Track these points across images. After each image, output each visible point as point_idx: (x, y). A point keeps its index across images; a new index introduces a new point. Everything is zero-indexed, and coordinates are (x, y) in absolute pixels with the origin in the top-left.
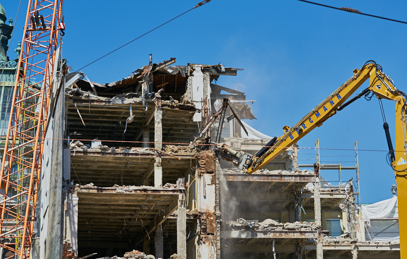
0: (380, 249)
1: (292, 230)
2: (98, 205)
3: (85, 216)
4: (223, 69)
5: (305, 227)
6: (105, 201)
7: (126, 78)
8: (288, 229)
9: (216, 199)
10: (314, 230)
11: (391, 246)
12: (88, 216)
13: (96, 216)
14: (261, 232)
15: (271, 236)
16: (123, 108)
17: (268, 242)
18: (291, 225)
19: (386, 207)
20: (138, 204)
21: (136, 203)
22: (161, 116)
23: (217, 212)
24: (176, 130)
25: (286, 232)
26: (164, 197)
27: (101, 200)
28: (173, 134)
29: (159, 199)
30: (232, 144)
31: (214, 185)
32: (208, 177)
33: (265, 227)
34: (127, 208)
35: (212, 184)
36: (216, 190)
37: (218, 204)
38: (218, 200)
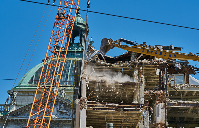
2: (100, 119)
3: (96, 125)
4: (173, 48)
6: (103, 117)
7: (124, 54)
9: (166, 116)
12: (98, 125)
13: (102, 125)
16: (119, 69)
20: (121, 118)
21: (120, 118)
22: (137, 73)
23: (166, 123)
24: (150, 80)
26: (133, 115)
27: (101, 117)
28: (149, 83)
29: (130, 116)
30: (181, 87)
31: (165, 109)
32: (161, 105)
34: (116, 121)
35: (164, 108)
36: (166, 111)
37: (167, 119)
38: (167, 117)
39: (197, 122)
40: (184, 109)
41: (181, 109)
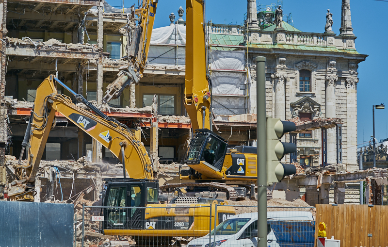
0: (155, 73)
1: (75, 51)
5: (87, 49)
8: (71, 49)
9: (3, 17)
10: (94, 52)
11: (167, 71)
14: (45, 51)
15: (54, 55)
17: (51, 61)
18: (74, 46)
19: (164, 34)
23: (4, 30)
25: (69, 53)
31: (2, 4)
33: (49, 47)
36: (4, 8)
37: (6, 22)
38: (5, 18)
39: (42, 30)
40: (27, 4)
41: (22, 4)
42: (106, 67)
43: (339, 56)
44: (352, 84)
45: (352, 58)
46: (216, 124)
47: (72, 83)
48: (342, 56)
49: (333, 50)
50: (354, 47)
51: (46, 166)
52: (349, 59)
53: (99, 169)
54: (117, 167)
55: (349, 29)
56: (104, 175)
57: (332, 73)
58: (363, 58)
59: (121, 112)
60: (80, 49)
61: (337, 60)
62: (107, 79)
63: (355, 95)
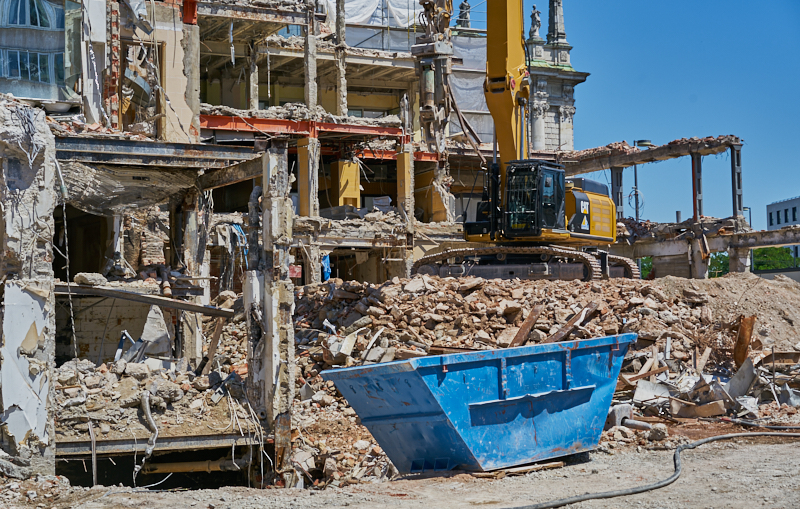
0: (377, 63)
1: (265, 8)
5: (286, 5)
8: (259, 5)
10: (299, 10)
11: (397, 61)
15: (229, 13)
19: (363, 6)
25: (254, 11)
42: (296, 51)
43: (551, 74)
44: (566, 116)
45: (568, 77)
46: (482, 156)
47: (221, 84)
48: (555, 74)
49: (543, 65)
50: (569, 62)
51: (219, 224)
52: (563, 79)
53: (313, 228)
54: (343, 225)
55: (562, 36)
56: (324, 240)
57: (540, 98)
58: (581, 77)
59: (349, 123)
60: (275, 6)
61: (550, 79)
62: (282, 78)
63: (570, 132)
